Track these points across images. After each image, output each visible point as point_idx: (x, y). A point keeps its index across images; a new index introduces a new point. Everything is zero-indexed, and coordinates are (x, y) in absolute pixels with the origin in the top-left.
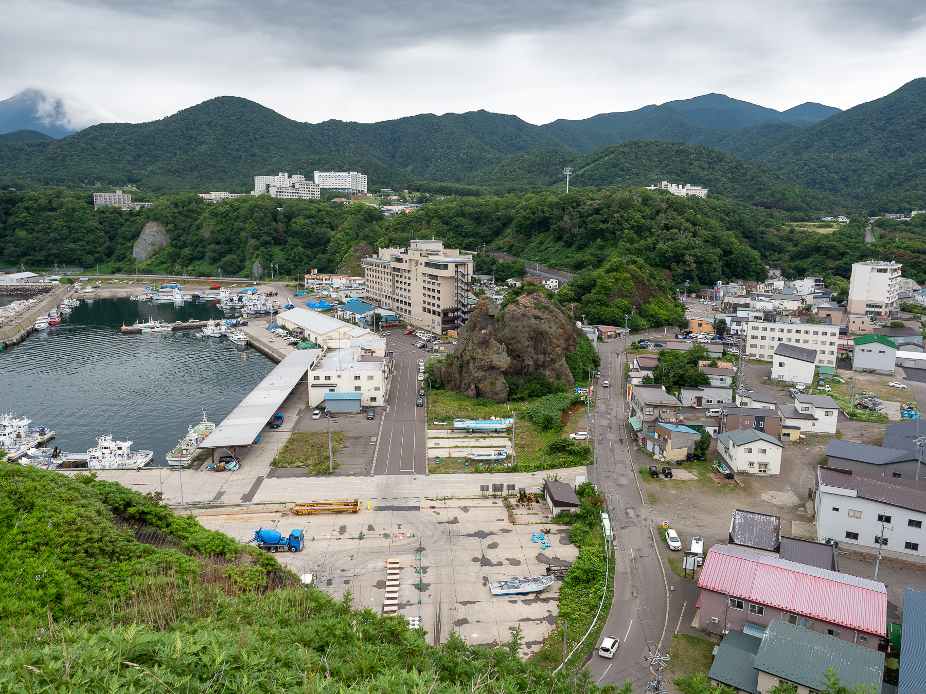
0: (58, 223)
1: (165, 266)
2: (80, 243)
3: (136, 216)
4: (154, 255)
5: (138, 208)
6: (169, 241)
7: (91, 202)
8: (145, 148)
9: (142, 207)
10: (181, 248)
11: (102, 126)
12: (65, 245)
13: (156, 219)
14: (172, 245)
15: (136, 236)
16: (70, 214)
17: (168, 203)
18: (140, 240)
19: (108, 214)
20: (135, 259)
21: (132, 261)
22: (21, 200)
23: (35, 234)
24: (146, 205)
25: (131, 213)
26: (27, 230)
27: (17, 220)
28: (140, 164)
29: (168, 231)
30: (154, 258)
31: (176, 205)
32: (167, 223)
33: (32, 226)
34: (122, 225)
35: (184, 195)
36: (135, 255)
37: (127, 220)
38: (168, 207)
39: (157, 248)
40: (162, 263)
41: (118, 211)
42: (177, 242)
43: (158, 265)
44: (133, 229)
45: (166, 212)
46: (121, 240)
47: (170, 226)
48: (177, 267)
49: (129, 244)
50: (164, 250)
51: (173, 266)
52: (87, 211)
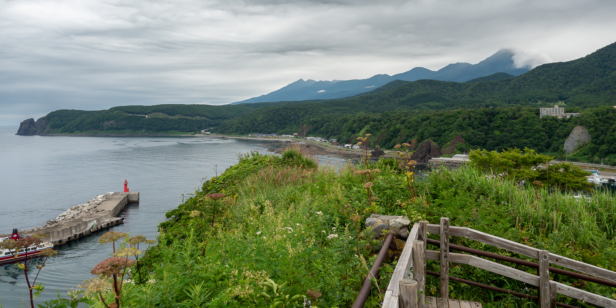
0: (518, 127)
1: (586, 156)
2: (530, 139)
3: (567, 122)
4: (579, 149)
5: (568, 117)
6: (590, 139)
7: (538, 114)
8: (572, 77)
9: (572, 116)
10: (599, 144)
11: (544, 66)
12: (521, 140)
13: (582, 124)
14: (593, 142)
15: (566, 135)
16: (525, 122)
17: (591, 113)
18: (569, 138)
19: (548, 121)
20: (565, 151)
21: (563, 152)
22: (498, 113)
23: (504, 133)
24: (574, 114)
25: (564, 120)
26: (500, 131)
27: (495, 125)
28: (568, 87)
29: (590, 133)
30: (578, 151)
31: (597, 114)
32: (590, 127)
33: (504, 128)
34: (557, 128)
35: (603, 107)
36: (565, 148)
37: (560, 125)
38: (591, 116)
39: (581, 144)
40: (585, 154)
41: (555, 119)
42: (597, 140)
43: (581, 156)
44: (565, 131)
45: (589, 119)
46: (556, 138)
47: (592, 129)
48: (596, 158)
49: (561, 141)
50: (586, 145)
51: (592, 157)
52: (536, 119)
